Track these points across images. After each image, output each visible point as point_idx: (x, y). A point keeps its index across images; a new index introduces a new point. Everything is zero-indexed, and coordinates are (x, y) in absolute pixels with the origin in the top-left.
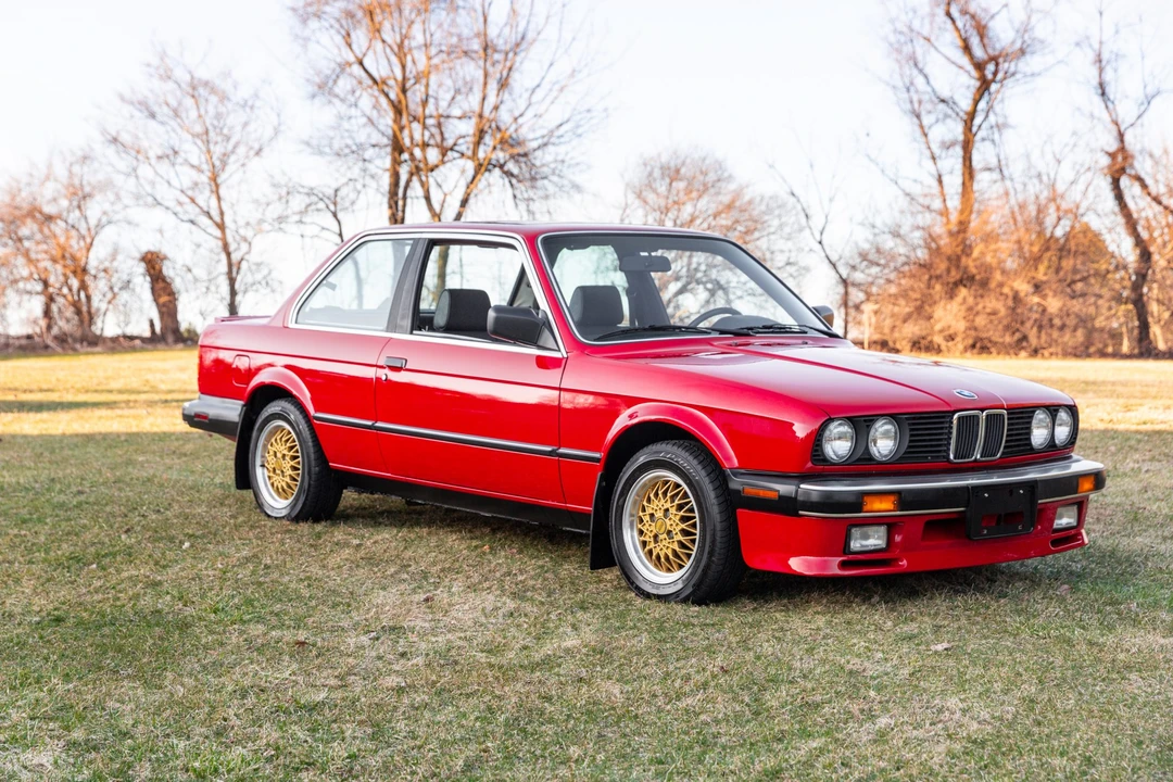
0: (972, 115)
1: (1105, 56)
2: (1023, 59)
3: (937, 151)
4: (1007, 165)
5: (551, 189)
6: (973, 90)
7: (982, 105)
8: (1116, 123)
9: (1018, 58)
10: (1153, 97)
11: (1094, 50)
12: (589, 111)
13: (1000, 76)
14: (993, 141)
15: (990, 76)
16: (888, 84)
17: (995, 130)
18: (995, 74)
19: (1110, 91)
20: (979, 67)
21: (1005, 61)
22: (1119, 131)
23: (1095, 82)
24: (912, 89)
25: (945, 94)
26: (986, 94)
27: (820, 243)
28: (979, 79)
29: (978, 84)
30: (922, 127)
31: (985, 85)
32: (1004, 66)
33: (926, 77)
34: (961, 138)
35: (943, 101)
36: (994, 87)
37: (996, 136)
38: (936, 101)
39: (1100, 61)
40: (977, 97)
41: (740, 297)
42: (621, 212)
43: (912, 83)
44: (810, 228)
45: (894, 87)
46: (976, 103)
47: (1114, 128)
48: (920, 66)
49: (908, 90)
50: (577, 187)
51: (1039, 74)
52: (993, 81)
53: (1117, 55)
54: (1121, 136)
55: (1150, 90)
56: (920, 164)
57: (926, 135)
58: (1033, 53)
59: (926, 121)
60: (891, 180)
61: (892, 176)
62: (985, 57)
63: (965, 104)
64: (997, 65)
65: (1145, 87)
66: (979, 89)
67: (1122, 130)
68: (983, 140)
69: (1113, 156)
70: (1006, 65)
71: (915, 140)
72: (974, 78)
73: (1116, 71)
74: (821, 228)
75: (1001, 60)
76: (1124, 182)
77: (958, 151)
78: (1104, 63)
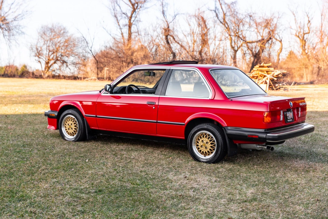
0: (131, 17)
1: (164, 4)
2: (145, 3)
3: (121, 27)
4: (140, 32)
5: (15, 33)
6: (131, 11)
7: (133, 15)
8: (167, 22)
9: (144, 3)
10: (177, 15)
11: (161, 2)
12: (27, 11)
13: (138, 8)
14: (136, 25)
15: (135, 8)
16: (108, 8)
17: (137, 22)
18: (137, 7)
19: (166, 13)
20: (133, 5)
21: (140, 4)
22: (168, 24)
23: (162, 11)
24: (115, 10)
25: (124, 11)
26: (135, 13)
27: (91, 51)
28: (133, 8)
29: (132, 9)
30: (117, 20)
31: (134, 10)
32: (140, 5)
33: (119, 6)
34: (128, 24)
35: (124, 13)
36: (136, 10)
37: (137, 24)
38: (122, 13)
39: (163, 5)
40: (133, 13)
41: (70, 65)
42: (37, 40)
43: (115, 8)
44: (88, 46)
45: (110, 9)
46: (132, 14)
47: (166, 23)
48: (118, 3)
49: (114, 10)
50: (23, 33)
51: (149, 8)
52: (137, 9)
53: (167, 4)
54: (168, 25)
55: (176, 13)
56: (117, 30)
57: (118, 23)
58: (147, 2)
59: (119, 18)
60: (109, 34)
61: (109, 33)
62: (135, 2)
63: (129, 15)
64: (138, 5)
65: (174, 13)
66: (133, 11)
67: (168, 23)
68: (134, 24)
69: (166, 30)
70: (141, 5)
71: (116, 24)
72: (131, 8)
73: (167, 8)
74: (91, 47)
75: (139, 3)
76: (169, 37)
77: (127, 27)
78: (164, 5)
